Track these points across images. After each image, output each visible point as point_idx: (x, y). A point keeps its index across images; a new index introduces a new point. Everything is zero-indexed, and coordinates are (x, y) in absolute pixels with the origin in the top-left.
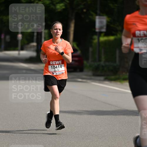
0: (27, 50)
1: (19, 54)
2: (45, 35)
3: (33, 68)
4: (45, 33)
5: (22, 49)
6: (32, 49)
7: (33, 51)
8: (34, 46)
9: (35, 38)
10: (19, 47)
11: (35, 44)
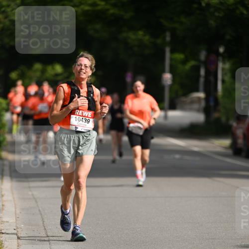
0: (183, 109)
1: (166, 117)
2: (223, 75)
3: (196, 149)
4: (223, 69)
5: (173, 107)
6: (196, 106)
7: (198, 111)
8: (199, 98)
9: (202, 80)
10: (166, 103)
11: (202, 95)
